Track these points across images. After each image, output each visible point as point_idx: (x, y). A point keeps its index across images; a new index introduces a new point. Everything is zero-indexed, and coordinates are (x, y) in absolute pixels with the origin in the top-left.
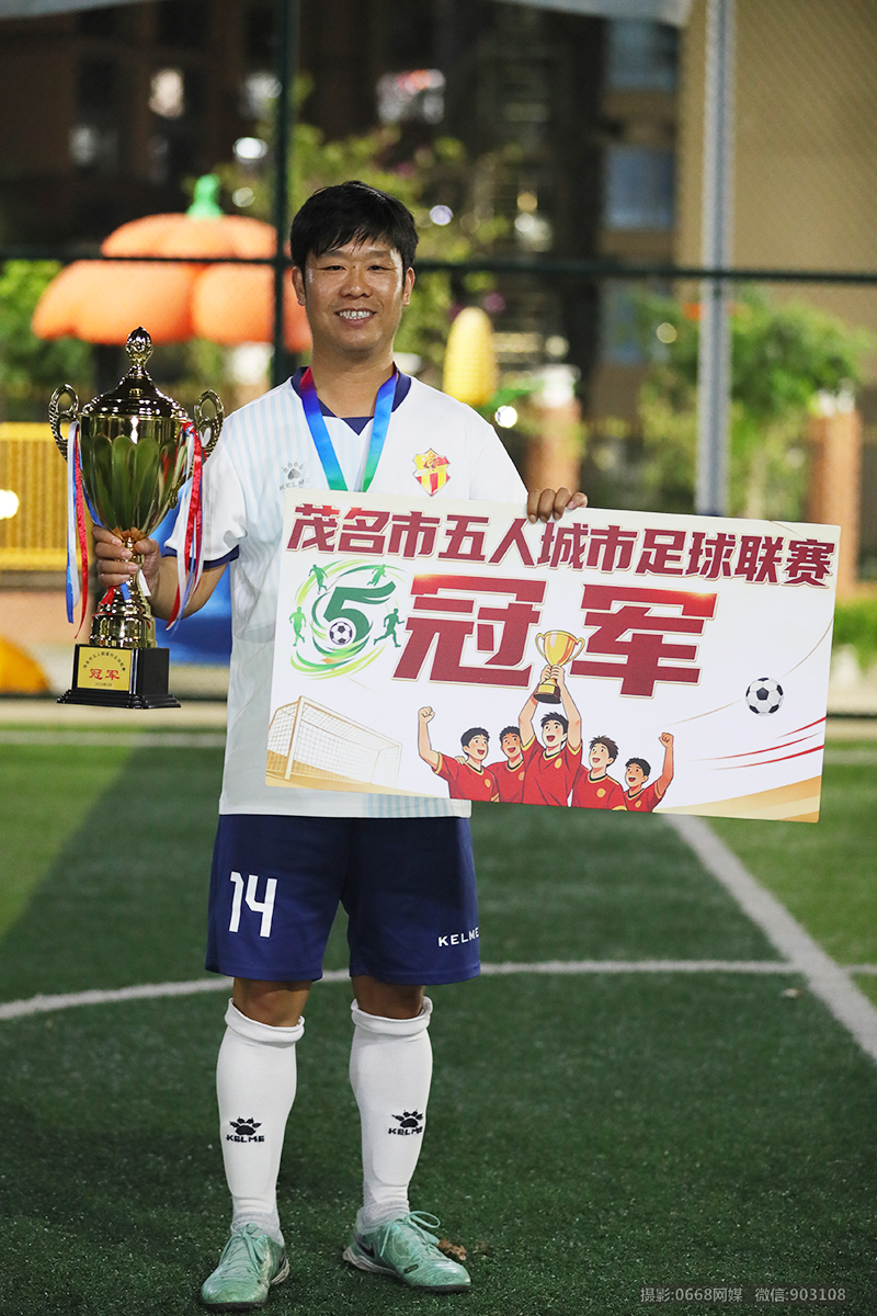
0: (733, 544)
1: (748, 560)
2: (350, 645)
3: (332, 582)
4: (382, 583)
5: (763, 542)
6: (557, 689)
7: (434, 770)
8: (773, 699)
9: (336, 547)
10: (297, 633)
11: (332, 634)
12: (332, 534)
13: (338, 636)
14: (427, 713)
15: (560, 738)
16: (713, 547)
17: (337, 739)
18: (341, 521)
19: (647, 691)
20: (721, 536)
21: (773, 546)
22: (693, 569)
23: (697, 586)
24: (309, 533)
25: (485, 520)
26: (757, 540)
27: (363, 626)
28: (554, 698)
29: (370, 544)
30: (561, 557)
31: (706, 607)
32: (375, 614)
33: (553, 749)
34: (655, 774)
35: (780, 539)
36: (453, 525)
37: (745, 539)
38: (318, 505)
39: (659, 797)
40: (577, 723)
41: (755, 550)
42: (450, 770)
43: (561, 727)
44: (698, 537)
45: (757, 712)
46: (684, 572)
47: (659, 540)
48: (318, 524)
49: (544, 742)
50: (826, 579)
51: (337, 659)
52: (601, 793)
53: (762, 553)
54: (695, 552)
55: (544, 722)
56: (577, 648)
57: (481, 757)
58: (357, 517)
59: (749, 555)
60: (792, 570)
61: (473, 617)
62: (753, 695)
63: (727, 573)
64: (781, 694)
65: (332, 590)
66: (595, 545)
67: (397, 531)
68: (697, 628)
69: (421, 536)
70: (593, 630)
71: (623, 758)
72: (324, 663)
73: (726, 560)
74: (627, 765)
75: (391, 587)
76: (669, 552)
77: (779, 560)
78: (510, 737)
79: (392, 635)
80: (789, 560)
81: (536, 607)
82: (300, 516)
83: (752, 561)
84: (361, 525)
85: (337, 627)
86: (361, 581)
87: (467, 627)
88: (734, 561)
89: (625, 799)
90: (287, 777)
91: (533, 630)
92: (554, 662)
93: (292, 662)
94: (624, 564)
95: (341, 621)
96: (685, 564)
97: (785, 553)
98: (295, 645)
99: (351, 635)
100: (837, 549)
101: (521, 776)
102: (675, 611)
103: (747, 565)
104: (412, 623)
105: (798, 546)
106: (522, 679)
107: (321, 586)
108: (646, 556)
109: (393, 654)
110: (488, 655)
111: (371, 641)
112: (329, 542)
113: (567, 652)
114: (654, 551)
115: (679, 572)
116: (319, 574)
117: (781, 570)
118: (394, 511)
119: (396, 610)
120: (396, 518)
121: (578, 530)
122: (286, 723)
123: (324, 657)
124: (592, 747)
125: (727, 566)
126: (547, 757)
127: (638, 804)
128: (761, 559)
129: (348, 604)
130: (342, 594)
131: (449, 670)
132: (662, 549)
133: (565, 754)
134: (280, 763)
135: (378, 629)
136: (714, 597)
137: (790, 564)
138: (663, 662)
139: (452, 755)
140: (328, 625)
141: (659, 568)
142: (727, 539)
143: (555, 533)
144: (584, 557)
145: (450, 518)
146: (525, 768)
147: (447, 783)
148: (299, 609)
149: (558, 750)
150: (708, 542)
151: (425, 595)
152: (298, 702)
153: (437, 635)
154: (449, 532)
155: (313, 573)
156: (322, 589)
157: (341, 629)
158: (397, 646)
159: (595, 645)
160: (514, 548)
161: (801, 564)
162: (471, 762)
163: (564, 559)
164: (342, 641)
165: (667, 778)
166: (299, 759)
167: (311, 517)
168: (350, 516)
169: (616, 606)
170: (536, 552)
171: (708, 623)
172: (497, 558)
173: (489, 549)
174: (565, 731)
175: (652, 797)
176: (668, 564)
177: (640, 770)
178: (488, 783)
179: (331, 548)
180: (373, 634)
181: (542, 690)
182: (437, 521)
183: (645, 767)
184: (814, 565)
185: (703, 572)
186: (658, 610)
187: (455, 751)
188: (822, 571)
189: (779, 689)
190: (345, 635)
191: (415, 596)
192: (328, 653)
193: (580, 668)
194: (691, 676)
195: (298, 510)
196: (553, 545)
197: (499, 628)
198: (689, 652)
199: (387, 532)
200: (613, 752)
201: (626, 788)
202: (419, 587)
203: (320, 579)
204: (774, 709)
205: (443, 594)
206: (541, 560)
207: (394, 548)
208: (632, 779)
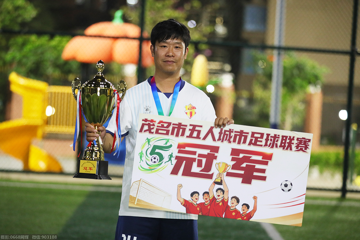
0: (279, 138)
1: (283, 143)
2: (157, 163)
3: (153, 143)
4: (168, 144)
5: (288, 138)
6: (221, 181)
7: (182, 204)
8: (289, 187)
9: (154, 133)
10: (141, 159)
11: (152, 160)
12: (153, 128)
13: (154, 160)
14: (180, 186)
15: (222, 196)
16: (273, 139)
17: (152, 193)
18: (156, 124)
19: (250, 183)
20: (275, 135)
21: (291, 139)
22: (266, 145)
23: (267, 150)
24: (146, 128)
25: (201, 126)
26: (287, 137)
27: (161, 157)
28: (220, 183)
29: (165, 132)
30: (225, 139)
31: (270, 157)
32: (165, 154)
33: (219, 199)
34: (251, 209)
35: (294, 137)
36: (191, 128)
37: (283, 136)
38: (149, 119)
39: (252, 216)
40: (227, 192)
41: (286, 140)
42: (186, 204)
43: (222, 192)
44: (268, 135)
45: (284, 191)
46: (263, 146)
47: (256, 135)
48: (149, 125)
49: (216, 197)
50: (308, 150)
51: (153, 168)
52: (234, 214)
53: (288, 141)
54: (267, 140)
55: (217, 190)
56: (228, 168)
57: (196, 201)
58: (161, 124)
59: (284, 141)
60: (297, 147)
61: (196, 157)
62: (283, 186)
63: (277, 147)
64: (292, 185)
65: (152, 146)
66: (236, 136)
67: (173, 129)
68: (266, 163)
69: (181, 130)
70: (234, 162)
71: (241, 203)
72: (149, 169)
73: (276, 143)
74: (242, 205)
75: (171, 146)
76: (259, 139)
77: (293, 143)
78: (206, 195)
79: (170, 161)
80: (296, 144)
81: (216, 154)
82: (144, 122)
83: (285, 143)
84: (163, 126)
85: (153, 158)
86: (162, 144)
87: (194, 160)
88: (279, 143)
89: (241, 216)
90: (136, 204)
91: (215, 162)
92: (221, 172)
93: (139, 168)
94: (244, 142)
95: (155, 156)
96: (263, 143)
97: (295, 142)
98: (140, 162)
99: (158, 160)
100: (311, 141)
101: (209, 207)
102: (260, 158)
103: (283, 145)
104: (177, 158)
105: (299, 139)
106: (210, 177)
107: (149, 144)
108: (251, 140)
109: (170, 167)
110: (200, 169)
111: (164, 163)
112: (152, 131)
113: (225, 169)
114: (254, 139)
115: (261, 146)
116: (149, 141)
117: (294, 147)
118: (173, 122)
119: (172, 153)
120: (173, 124)
121: (230, 131)
122: (136, 187)
123: (149, 167)
124: (231, 199)
125: (276, 144)
126: (217, 202)
127: (245, 218)
128: (287, 143)
129: (157, 151)
130: (155, 147)
131: (188, 173)
132: (256, 138)
133: (223, 201)
134: (133, 199)
135: (166, 159)
136: (272, 154)
137: (297, 145)
138: (255, 174)
139: (187, 199)
140: (150, 157)
141: (255, 144)
142: (277, 136)
143: (223, 132)
144: (232, 140)
145: (191, 125)
146: (210, 205)
147: (185, 208)
148: (142, 151)
149: (221, 200)
150: (271, 137)
151: (181, 149)
152: (140, 180)
153: (185, 162)
154: (190, 130)
155: (147, 140)
156: (149, 145)
157: (155, 158)
158: (172, 164)
159: (234, 167)
160: (210, 135)
161: (300, 145)
162: (193, 202)
163: (226, 140)
164: (155, 162)
165: (255, 210)
166: (140, 198)
167: (147, 123)
168: (159, 123)
169: (241, 156)
170: (217, 137)
171: (270, 162)
172: (204, 138)
173: (202, 135)
174: (223, 194)
175: (250, 216)
176: (258, 143)
177: (246, 207)
178: (198, 209)
179: (153, 133)
180: (164, 160)
181: (217, 181)
182: (186, 126)
183: (248, 207)
184: (304, 146)
185: (269, 146)
186: (254, 157)
187: (188, 198)
188: (306, 148)
189: (291, 184)
190: (156, 160)
191: (178, 149)
192: (150, 165)
193: (229, 174)
194: (264, 178)
195: (143, 120)
196: (222, 135)
197: (204, 160)
198: (263, 171)
199: (170, 128)
200: (238, 201)
201: (241, 213)
202: (180, 146)
203: (149, 142)
204: (289, 190)
205: (187, 149)
206: (218, 140)
207: (172, 134)
208: (243, 210)
